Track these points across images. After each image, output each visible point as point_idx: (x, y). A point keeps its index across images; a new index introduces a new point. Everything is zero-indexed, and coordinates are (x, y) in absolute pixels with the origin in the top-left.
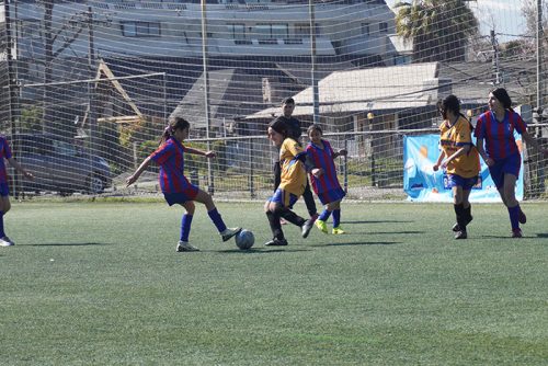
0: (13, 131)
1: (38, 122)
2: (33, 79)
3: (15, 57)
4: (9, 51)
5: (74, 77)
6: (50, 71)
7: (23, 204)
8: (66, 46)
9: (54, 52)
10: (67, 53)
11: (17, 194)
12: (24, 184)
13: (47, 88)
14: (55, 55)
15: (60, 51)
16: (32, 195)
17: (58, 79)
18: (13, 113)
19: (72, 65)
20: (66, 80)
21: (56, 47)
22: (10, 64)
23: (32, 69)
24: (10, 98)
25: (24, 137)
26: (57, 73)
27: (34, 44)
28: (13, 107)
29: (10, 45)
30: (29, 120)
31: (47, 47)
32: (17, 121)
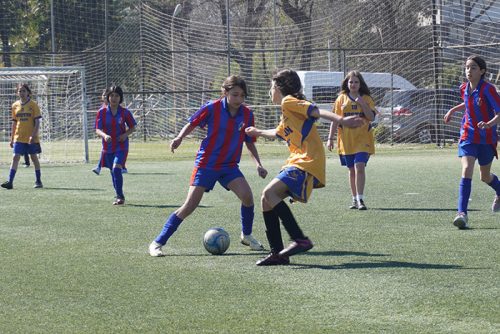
0: (437, 87)
1: (457, 79)
2: (453, 42)
3: (438, 22)
4: (434, 18)
5: (490, 40)
6: (468, 34)
7: (444, 150)
8: (483, 12)
9: (472, 18)
10: (484, 19)
11: (439, 142)
12: (445, 132)
13: (466, 49)
14: (473, 20)
15: (478, 16)
16: (452, 143)
17: (475, 42)
18: (437, 71)
19: (488, 29)
20: (482, 43)
21: (474, 13)
22: (435, 28)
23: (453, 32)
24: (434, 58)
25: (445, 92)
26: (475, 36)
27: (454, 11)
28: (436, 66)
29: (435, 12)
30: (450, 78)
31: (467, 14)
32: (440, 78)
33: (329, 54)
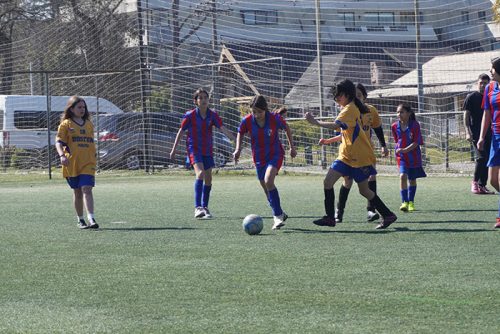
0: (145, 110)
1: (166, 102)
2: (161, 63)
3: (145, 43)
4: (141, 38)
5: (199, 61)
6: (177, 56)
7: (154, 177)
8: (192, 33)
9: (181, 38)
10: (193, 39)
11: (148, 168)
12: (155, 159)
13: (175, 71)
14: (182, 41)
15: (187, 37)
16: (161, 169)
17: (185, 63)
18: (144, 94)
19: (197, 50)
20: (192, 64)
21: (183, 33)
22: (142, 49)
23: (161, 53)
24: (141, 80)
25: (155, 116)
26: (183, 57)
27: (163, 31)
28: (144, 88)
29: (142, 32)
30: (158, 101)
31: (175, 34)
32: (148, 101)
33: (31, 77)
